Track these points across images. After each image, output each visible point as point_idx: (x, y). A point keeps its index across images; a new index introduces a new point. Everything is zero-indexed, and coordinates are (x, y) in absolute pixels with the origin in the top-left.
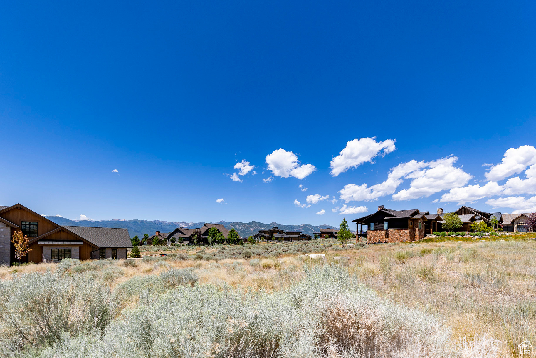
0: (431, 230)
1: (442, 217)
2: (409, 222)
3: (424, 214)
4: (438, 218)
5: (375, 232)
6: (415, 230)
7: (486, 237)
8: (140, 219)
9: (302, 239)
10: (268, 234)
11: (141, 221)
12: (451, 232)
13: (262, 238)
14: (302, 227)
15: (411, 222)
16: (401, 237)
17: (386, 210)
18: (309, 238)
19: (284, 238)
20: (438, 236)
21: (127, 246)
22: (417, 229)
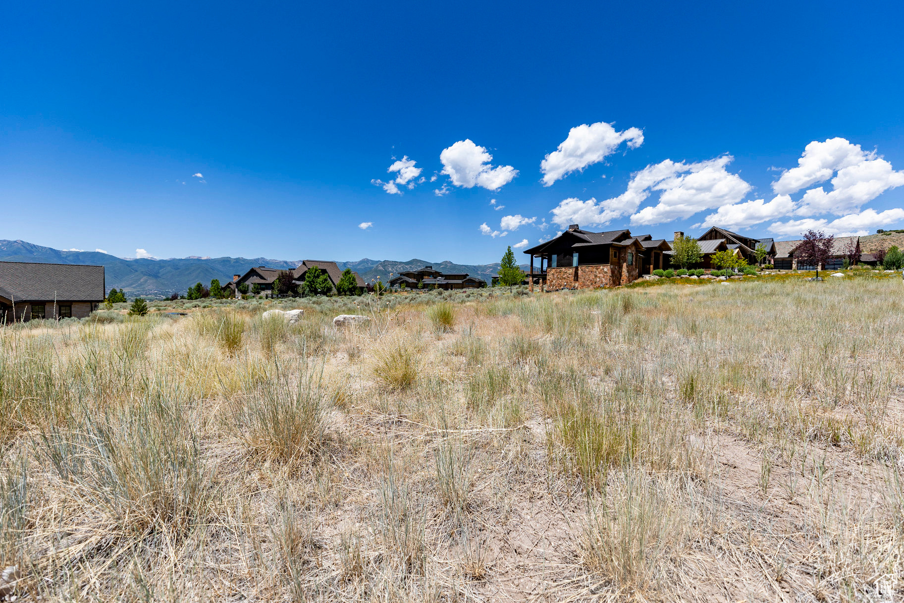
8: (234, 256)
11: (235, 259)
14: (490, 267)
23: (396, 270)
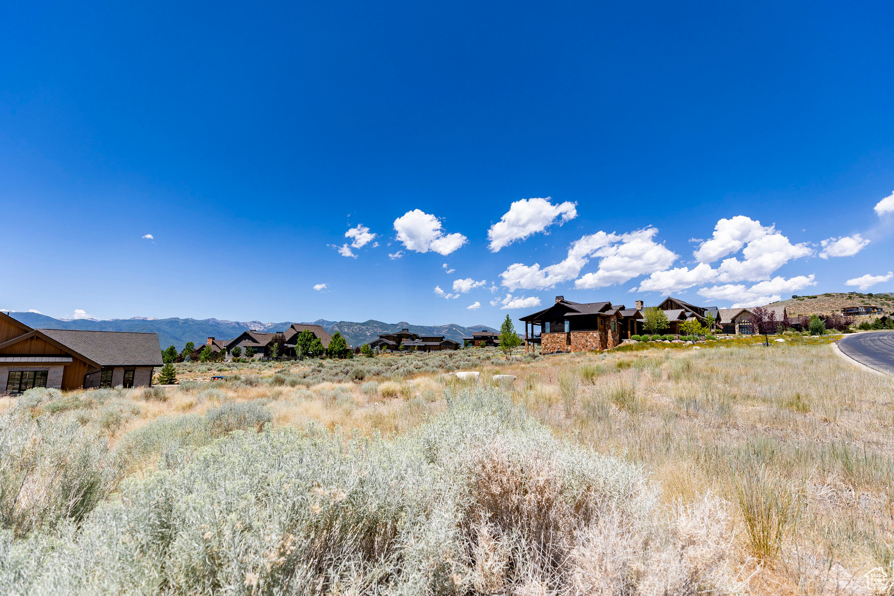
0: (629, 332)
1: (643, 314)
2: (599, 320)
3: (618, 308)
4: (638, 315)
5: (552, 335)
6: (606, 333)
7: (701, 341)
8: (182, 316)
9: (446, 348)
10: (394, 340)
11: (183, 320)
12: (655, 336)
13: (385, 347)
14: (446, 328)
15: (601, 321)
16: (589, 344)
17: (566, 303)
18: (456, 347)
19: (418, 346)
20: (639, 341)
21: (153, 364)
22: (610, 331)
23: (353, 331)
